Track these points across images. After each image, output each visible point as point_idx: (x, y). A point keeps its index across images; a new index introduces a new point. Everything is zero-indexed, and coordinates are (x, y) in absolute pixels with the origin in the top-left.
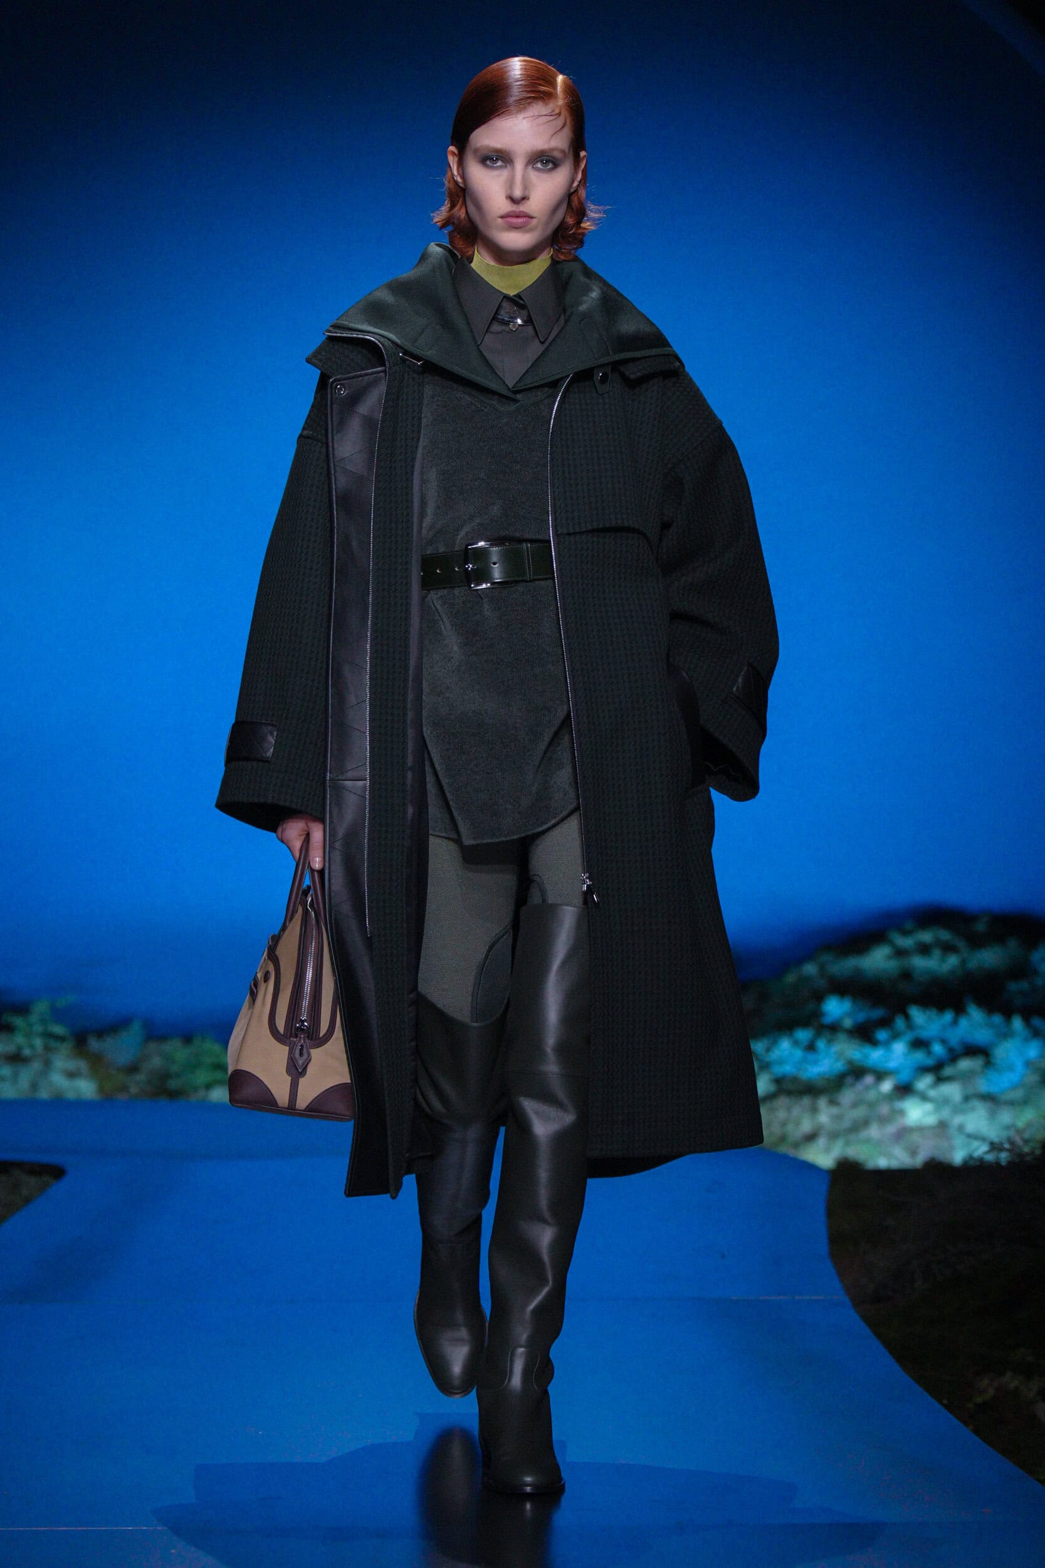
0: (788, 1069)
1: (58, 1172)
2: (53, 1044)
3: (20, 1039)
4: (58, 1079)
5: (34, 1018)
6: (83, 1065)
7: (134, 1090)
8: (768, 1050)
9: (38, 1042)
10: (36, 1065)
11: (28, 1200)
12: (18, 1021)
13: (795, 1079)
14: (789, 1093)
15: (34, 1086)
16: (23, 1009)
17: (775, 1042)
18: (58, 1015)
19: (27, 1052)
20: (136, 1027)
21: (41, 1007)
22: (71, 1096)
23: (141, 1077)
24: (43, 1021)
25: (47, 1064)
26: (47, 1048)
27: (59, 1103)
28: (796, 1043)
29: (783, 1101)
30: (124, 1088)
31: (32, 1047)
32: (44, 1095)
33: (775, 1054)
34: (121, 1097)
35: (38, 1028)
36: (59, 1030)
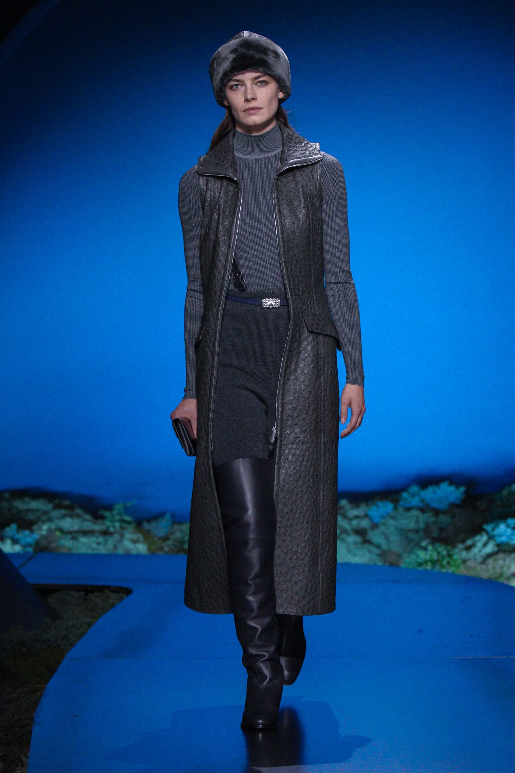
0: (504, 539)
1: (128, 592)
2: (125, 525)
3: (108, 523)
4: (127, 544)
5: (115, 512)
6: (140, 536)
7: (166, 549)
8: (494, 529)
9: (117, 525)
10: (117, 536)
11: (113, 606)
12: (107, 514)
13: (507, 544)
14: (504, 552)
15: (115, 547)
16: (109, 508)
17: (498, 525)
18: (127, 511)
19: (112, 530)
20: (167, 517)
21: (119, 507)
22: (134, 552)
23: (170, 542)
24: (120, 514)
25: (122, 536)
26: (122, 528)
27: (128, 556)
28: (508, 526)
29: (501, 556)
30: (161, 549)
31: (114, 527)
32: (120, 552)
33: (497, 532)
34: (160, 553)
35: (117, 517)
36: (128, 518)
